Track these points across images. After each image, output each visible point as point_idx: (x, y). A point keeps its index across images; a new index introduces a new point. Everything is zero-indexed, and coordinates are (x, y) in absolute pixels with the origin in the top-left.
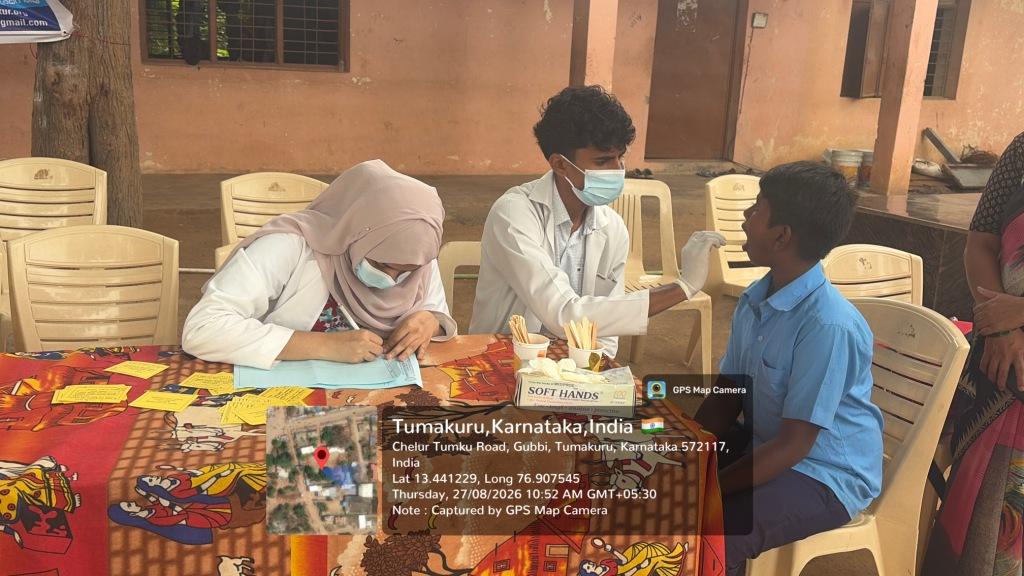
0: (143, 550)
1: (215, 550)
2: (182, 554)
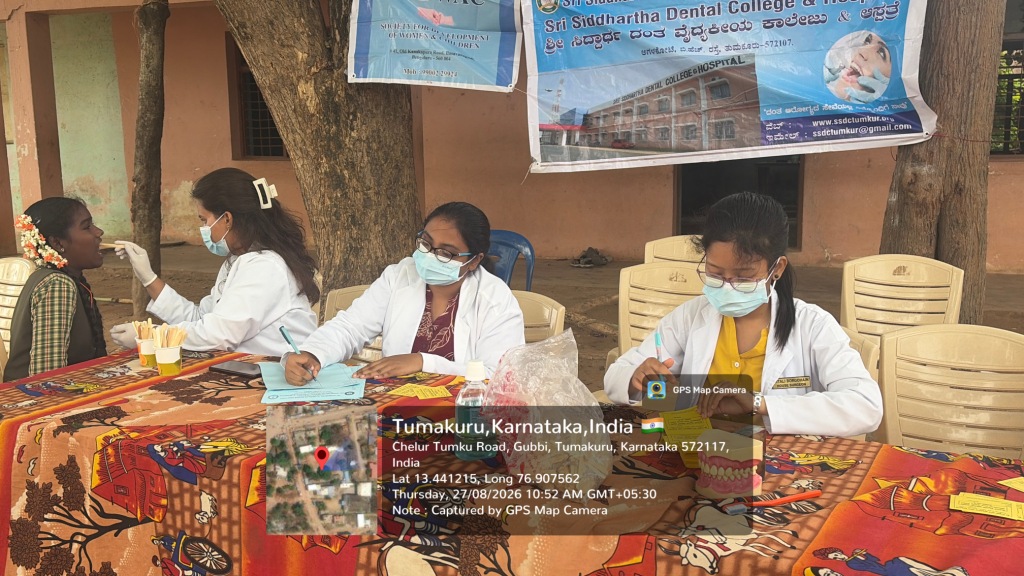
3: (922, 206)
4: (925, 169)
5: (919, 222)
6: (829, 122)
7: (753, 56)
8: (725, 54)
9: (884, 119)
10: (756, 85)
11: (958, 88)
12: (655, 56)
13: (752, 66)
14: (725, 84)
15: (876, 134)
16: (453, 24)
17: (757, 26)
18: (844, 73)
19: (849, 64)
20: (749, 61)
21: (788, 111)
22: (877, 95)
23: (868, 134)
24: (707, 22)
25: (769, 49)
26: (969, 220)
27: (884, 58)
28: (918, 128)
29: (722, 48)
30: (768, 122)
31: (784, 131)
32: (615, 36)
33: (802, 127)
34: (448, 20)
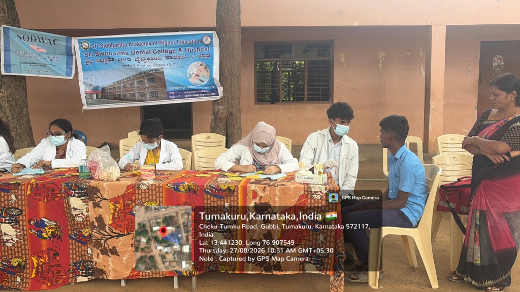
0: (210, 199)
1: (224, 200)
2: (218, 200)
3: (221, 119)
4: (221, 107)
5: (220, 124)
6: (190, 92)
7: (163, 68)
8: (153, 68)
9: (207, 91)
10: (164, 79)
11: (228, 82)
12: (128, 67)
13: (163, 72)
14: (154, 78)
15: (205, 96)
16: (46, 52)
17: (164, 58)
18: (193, 75)
19: (195, 72)
20: (161, 70)
21: (176, 88)
22: (205, 83)
23: (202, 96)
24: (146, 56)
25: (169, 67)
26: (235, 123)
27: (207, 71)
28: (217, 94)
29: (152, 65)
30: (169, 92)
31: (175, 95)
32: (112, 60)
33: (181, 94)
34: (44, 50)
